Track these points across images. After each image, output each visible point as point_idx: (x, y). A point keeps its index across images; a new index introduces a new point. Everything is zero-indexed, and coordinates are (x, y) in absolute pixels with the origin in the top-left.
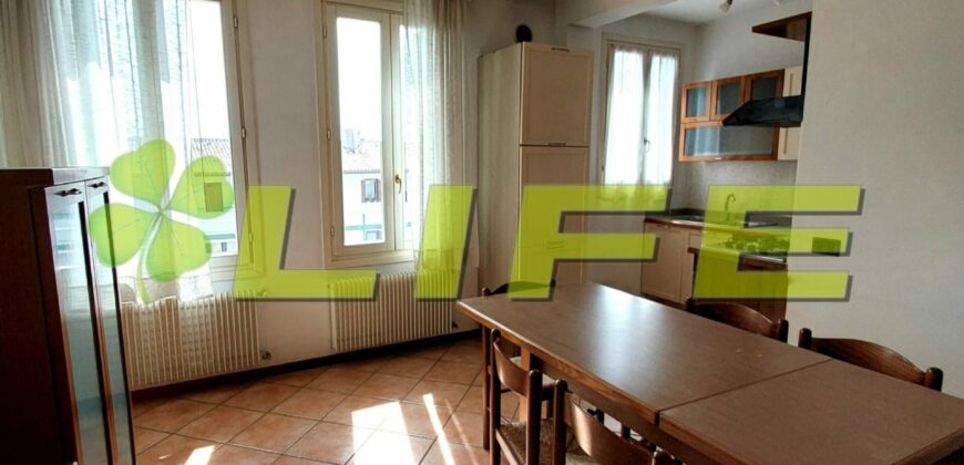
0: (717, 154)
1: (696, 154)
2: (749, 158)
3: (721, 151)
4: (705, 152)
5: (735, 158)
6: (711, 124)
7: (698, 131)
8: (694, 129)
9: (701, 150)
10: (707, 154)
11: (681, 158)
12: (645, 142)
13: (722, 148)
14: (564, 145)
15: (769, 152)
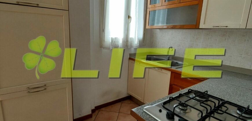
0: (165, 25)
1: (155, 25)
2: (182, 27)
3: (167, 23)
4: (160, 22)
5: (174, 28)
6: (162, 8)
7: (157, 12)
8: (155, 11)
9: (158, 23)
10: (160, 25)
11: (147, 27)
12: (129, 17)
13: (168, 21)
14: (37, 6)
15: (195, 24)
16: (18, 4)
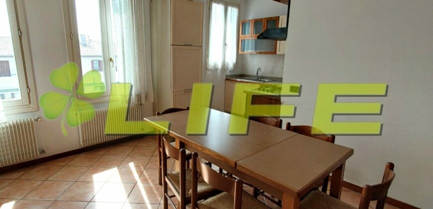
0: (254, 51)
1: (246, 51)
2: (266, 53)
3: (255, 49)
4: (249, 50)
5: (261, 53)
6: (251, 38)
7: (246, 41)
8: (245, 40)
9: (248, 49)
10: (250, 51)
11: (240, 52)
12: (226, 45)
13: (256, 49)
14: (191, 45)
15: (274, 51)
16: (185, 45)
